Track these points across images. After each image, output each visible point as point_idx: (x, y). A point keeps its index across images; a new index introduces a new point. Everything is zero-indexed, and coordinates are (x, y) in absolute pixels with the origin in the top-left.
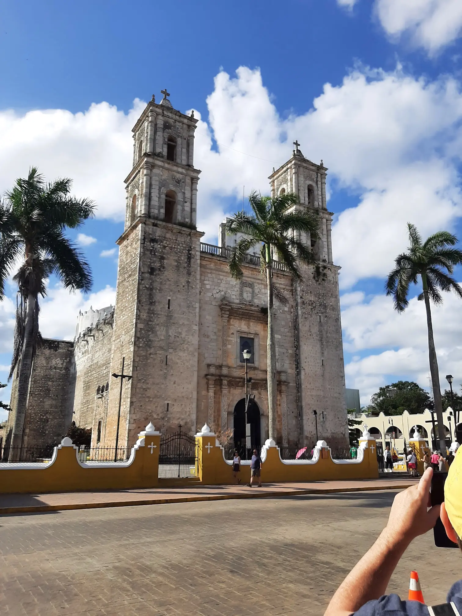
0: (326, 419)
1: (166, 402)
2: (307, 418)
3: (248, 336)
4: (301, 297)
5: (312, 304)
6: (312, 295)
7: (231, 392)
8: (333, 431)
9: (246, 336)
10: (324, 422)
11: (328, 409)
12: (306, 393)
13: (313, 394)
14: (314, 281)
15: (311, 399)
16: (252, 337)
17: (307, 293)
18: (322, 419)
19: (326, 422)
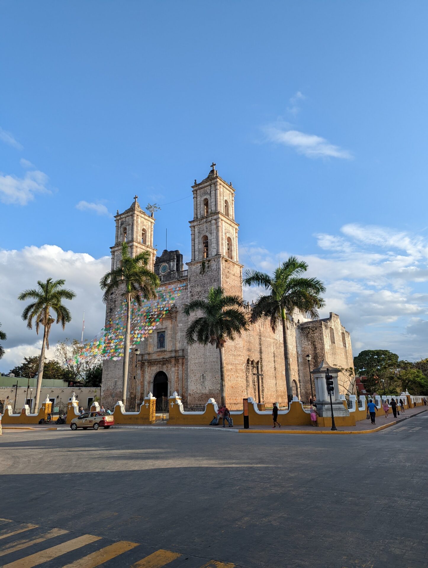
0: (205, 379)
1: (115, 380)
2: (191, 380)
3: (162, 331)
4: (191, 292)
5: (199, 293)
6: (199, 286)
7: (151, 369)
8: (210, 388)
9: (160, 331)
10: (203, 382)
11: (206, 371)
12: (191, 362)
13: (196, 362)
14: (201, 275)
15: (195, 366)
16: (164, 330)
17: (195, 287)
18: (202, 380)
19: (205, 382)
